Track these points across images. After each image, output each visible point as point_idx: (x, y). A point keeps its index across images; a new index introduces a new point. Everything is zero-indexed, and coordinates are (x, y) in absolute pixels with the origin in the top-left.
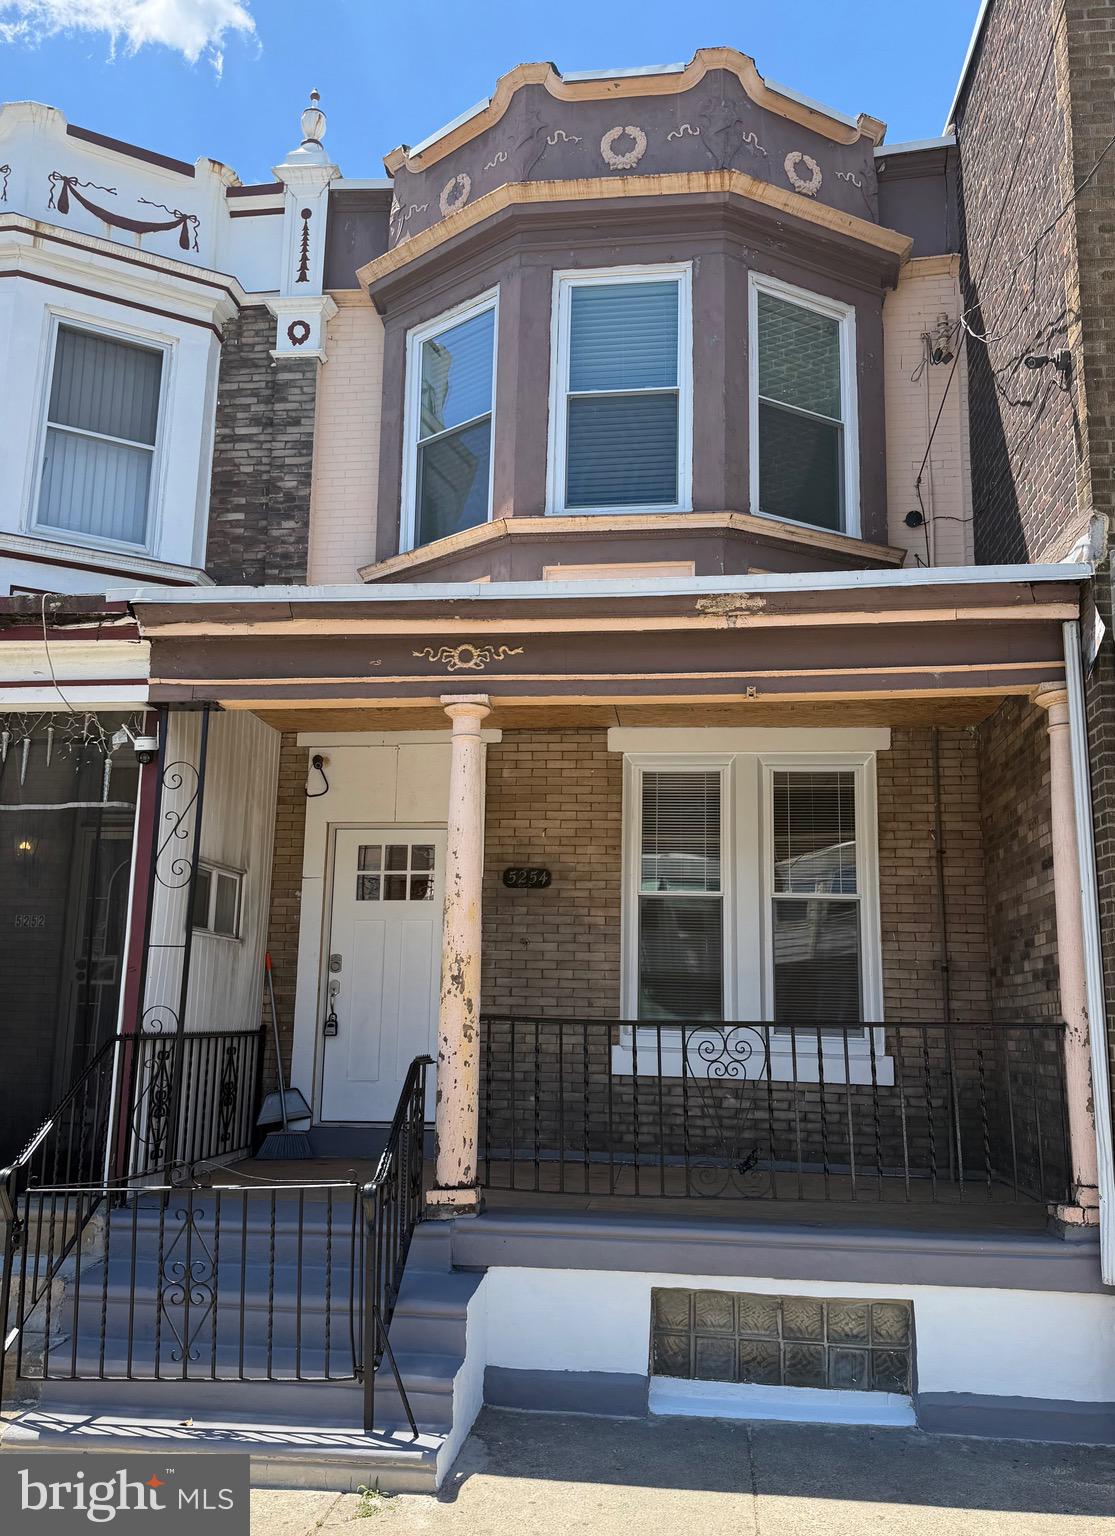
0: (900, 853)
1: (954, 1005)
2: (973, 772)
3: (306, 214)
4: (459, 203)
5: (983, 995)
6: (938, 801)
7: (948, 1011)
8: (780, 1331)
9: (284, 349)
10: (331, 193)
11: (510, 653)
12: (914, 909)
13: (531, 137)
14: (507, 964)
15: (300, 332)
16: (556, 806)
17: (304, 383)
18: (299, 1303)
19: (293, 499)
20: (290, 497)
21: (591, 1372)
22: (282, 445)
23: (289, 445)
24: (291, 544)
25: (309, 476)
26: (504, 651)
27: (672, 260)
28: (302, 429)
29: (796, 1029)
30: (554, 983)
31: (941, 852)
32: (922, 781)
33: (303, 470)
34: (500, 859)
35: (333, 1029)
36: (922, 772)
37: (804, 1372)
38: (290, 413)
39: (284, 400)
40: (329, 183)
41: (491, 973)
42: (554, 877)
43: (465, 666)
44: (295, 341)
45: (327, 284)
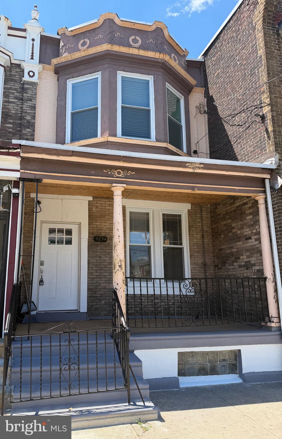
0: (194, 235)
1: (207, 274)
2: (209, 216)
3: (33, 40)
4: (86, 47)
5: (213, 272)
6: (202, 222)
7: (205, 275)
8: (208, 361)
9: (26, 78)
10: (41, 35)
11: (131, 173)
12: (197, 250)
13: (111, 33)
14: (95, 263)
15: (31, 74)
16: (108, 219)
17: (33, 89)
18: (106, 366)
19: (30, 123)
20: (28, 122)
21: (163, 378)
22: (26, 106)
23: (28, 107)
24: (29, 136)
25: (35, 116)
26: (130, 173)
27: (148, 74)
28: (32, 103)
29: (168, 281)
30: (108, 269)
31: (203, 236)
32: (198, 218)
33: (33, 114)
34: (93, 234)
35: (42, 283)
36: (198, 215)
37: (213, 371)
38: (28, 97)
39: (27, 93)
40: (41, 33)
41: (91, 266)
42: (108, 239)
43: (119, 176)
44: (30, 76)
45: (40, 62)
